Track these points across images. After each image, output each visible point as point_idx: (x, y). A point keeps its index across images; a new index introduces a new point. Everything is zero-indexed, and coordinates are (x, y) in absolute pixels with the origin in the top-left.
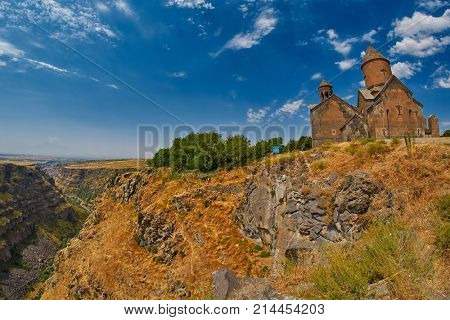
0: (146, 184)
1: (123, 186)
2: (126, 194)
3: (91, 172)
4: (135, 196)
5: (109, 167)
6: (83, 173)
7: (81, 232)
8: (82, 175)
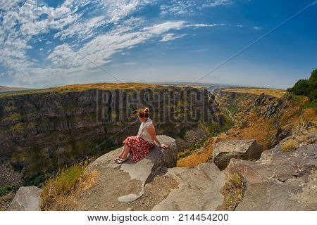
0: (287, 107)
1: (267, 106)
2: (269, 113)
3: (239, 95)
4: (275, 115)
5: (252, 92)
6: (234, 95)
7: (230, 131)
8: (233, 96)
